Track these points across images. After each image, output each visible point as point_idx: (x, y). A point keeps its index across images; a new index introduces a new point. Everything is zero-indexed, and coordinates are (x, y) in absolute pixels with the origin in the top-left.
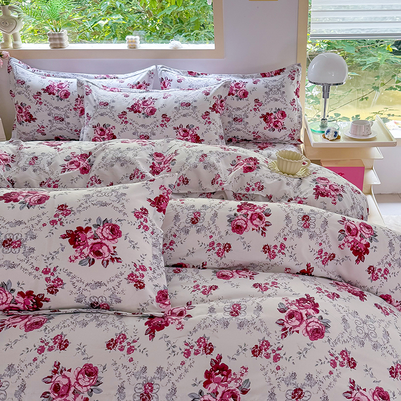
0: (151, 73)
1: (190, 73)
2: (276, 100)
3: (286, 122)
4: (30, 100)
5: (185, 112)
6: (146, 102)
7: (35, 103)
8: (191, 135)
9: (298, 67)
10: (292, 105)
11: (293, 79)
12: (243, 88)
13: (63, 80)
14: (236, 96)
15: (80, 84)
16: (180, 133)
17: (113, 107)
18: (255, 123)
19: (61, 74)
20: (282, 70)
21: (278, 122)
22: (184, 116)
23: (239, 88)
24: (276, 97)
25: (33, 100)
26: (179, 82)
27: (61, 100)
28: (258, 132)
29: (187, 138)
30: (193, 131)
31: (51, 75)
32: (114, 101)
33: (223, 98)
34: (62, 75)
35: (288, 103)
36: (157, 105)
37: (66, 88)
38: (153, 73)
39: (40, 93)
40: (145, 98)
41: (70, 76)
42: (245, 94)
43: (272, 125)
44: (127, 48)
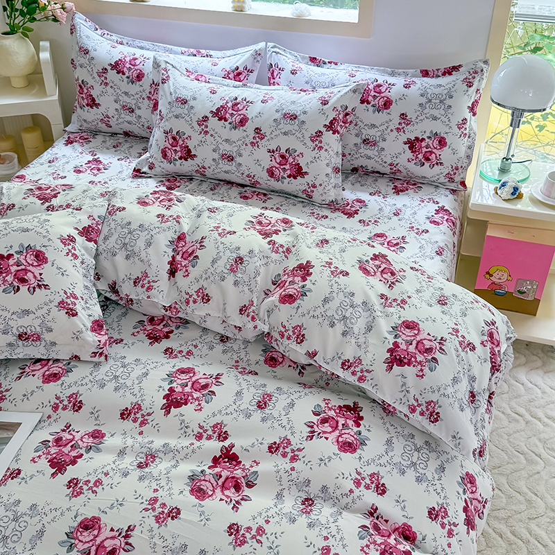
0: (257, 54)
1: (313, 60)
2: (435, 118)
3: (445, 154)
4: (94, 78)
5: (287, 128)
6: (236, 104)
7: (100, 83)
8: (291, 164)
9: (484, 66)
10: (459, 128)
11: (470, 85)
12: (386, 94)
13: (138, 53)
14: (373, 106)
15: (156, 65)
16: (275, 159)
17: (192, 107)
18: (394, 151)
19: (138, 42)
20: (456, 68)
21: (431, 152)
22: (285, 134)
23: (380, 92)
24: (436, 113)
25: (97, 78)
26: (293, 74)
27: (133, 83)
28: (397, 165)
29: (284, 166)
30: (294, 159)
31: (125, 42)
32: (195, 99)
33: (349, 109)
34: (139, 45)
35: (454, 124)
36: (251, 113)
37: (140, 67)
38: (259, 54)
39: (106, 69)
40: (236, 99)
41: (148, 47)
42: (387, 104)
43: (420, 156)
44: (230, 10)
